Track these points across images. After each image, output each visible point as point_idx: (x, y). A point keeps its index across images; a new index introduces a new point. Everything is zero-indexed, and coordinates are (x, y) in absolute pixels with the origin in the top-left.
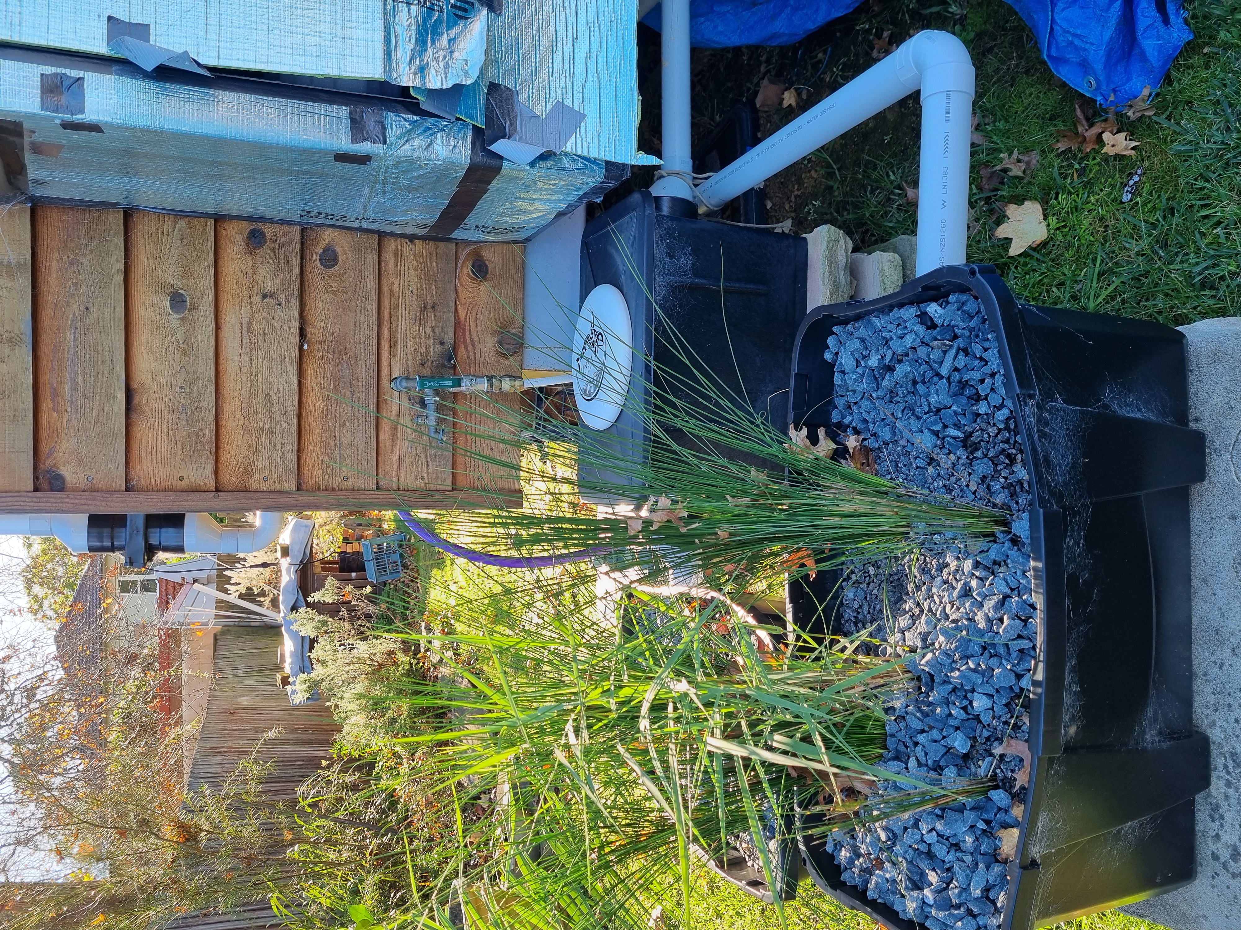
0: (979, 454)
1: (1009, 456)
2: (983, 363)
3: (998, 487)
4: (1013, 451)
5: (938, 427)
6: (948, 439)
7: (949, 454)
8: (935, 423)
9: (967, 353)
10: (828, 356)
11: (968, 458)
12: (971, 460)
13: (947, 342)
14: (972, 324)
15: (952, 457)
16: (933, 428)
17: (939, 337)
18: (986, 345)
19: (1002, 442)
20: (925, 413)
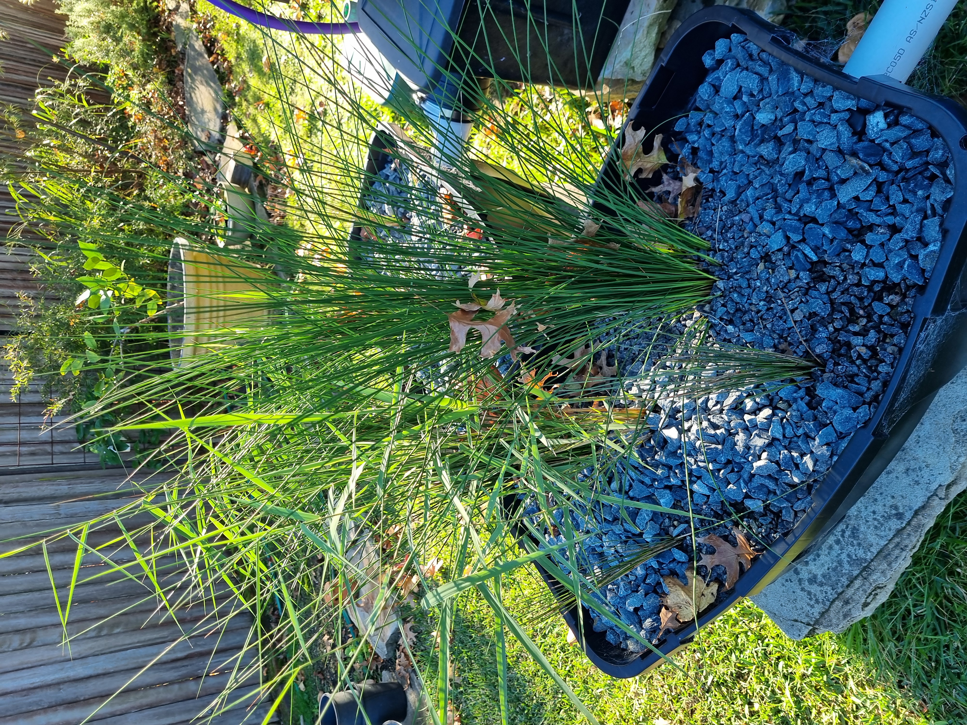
0: (823, 288)
1: (852, 311)
2: (890, 211)
3: (824, 335)
4: (861, 312)
5: (795, 238)
6: (799, 254)
7: (791, 268)
8: (795, 230)
9: (879, 191)
10: (708, 60)
11: (807, 283)
12: (810, 288)
13: (867, 167)
14: (909, 164)
15: (793, 274)
16: (789, 234)
17: (861, 156)
18: (911, 198)
19: (855, 296)
20: (790, 213)
